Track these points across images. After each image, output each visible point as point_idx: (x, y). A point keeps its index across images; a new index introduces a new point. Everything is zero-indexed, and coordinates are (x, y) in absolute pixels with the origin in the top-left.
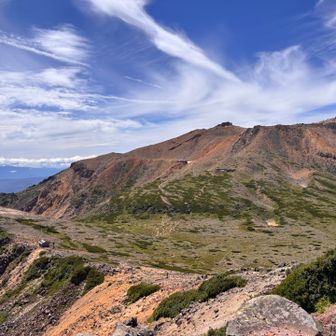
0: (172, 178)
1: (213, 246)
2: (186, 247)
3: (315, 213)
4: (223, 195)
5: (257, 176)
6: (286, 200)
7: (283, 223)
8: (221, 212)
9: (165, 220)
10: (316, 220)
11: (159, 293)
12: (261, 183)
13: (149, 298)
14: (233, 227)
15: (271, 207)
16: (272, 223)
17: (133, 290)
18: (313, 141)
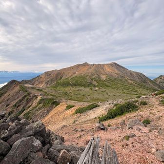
0: (72, 77)
1: (83, 94)
2: (77, 95)
3: (107, 86)
4: (85, 81)
5: (93, 77)
6: (100, 83)
7: (99, 88)
8: (84, 86)
9: (71, 88)
10: (107, 88)
11: (74, 108)
12: (94, 79)
14: (88, 89)
15: (96, 84)
16: (97, 88)
17: (67, 107)
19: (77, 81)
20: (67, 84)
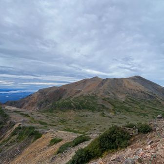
0: (76, 96)
1: (89, 122)
2: (79, 123)
3: (127, 110)
4: (94, 103)
5: (107, 96)
6: (117, 105)
7: (115, 114)
8: (93, 109)
9: (72, 112)
10: (128, 113)
11: (62, 142)
12: (108, 99)
13: (58, 144)
14: (97, 115)
15: (111, 108)
16: (111, 114)
17: (52, 141)
18: (127, 84)
19: (81, 102)
20: (67, 107)
